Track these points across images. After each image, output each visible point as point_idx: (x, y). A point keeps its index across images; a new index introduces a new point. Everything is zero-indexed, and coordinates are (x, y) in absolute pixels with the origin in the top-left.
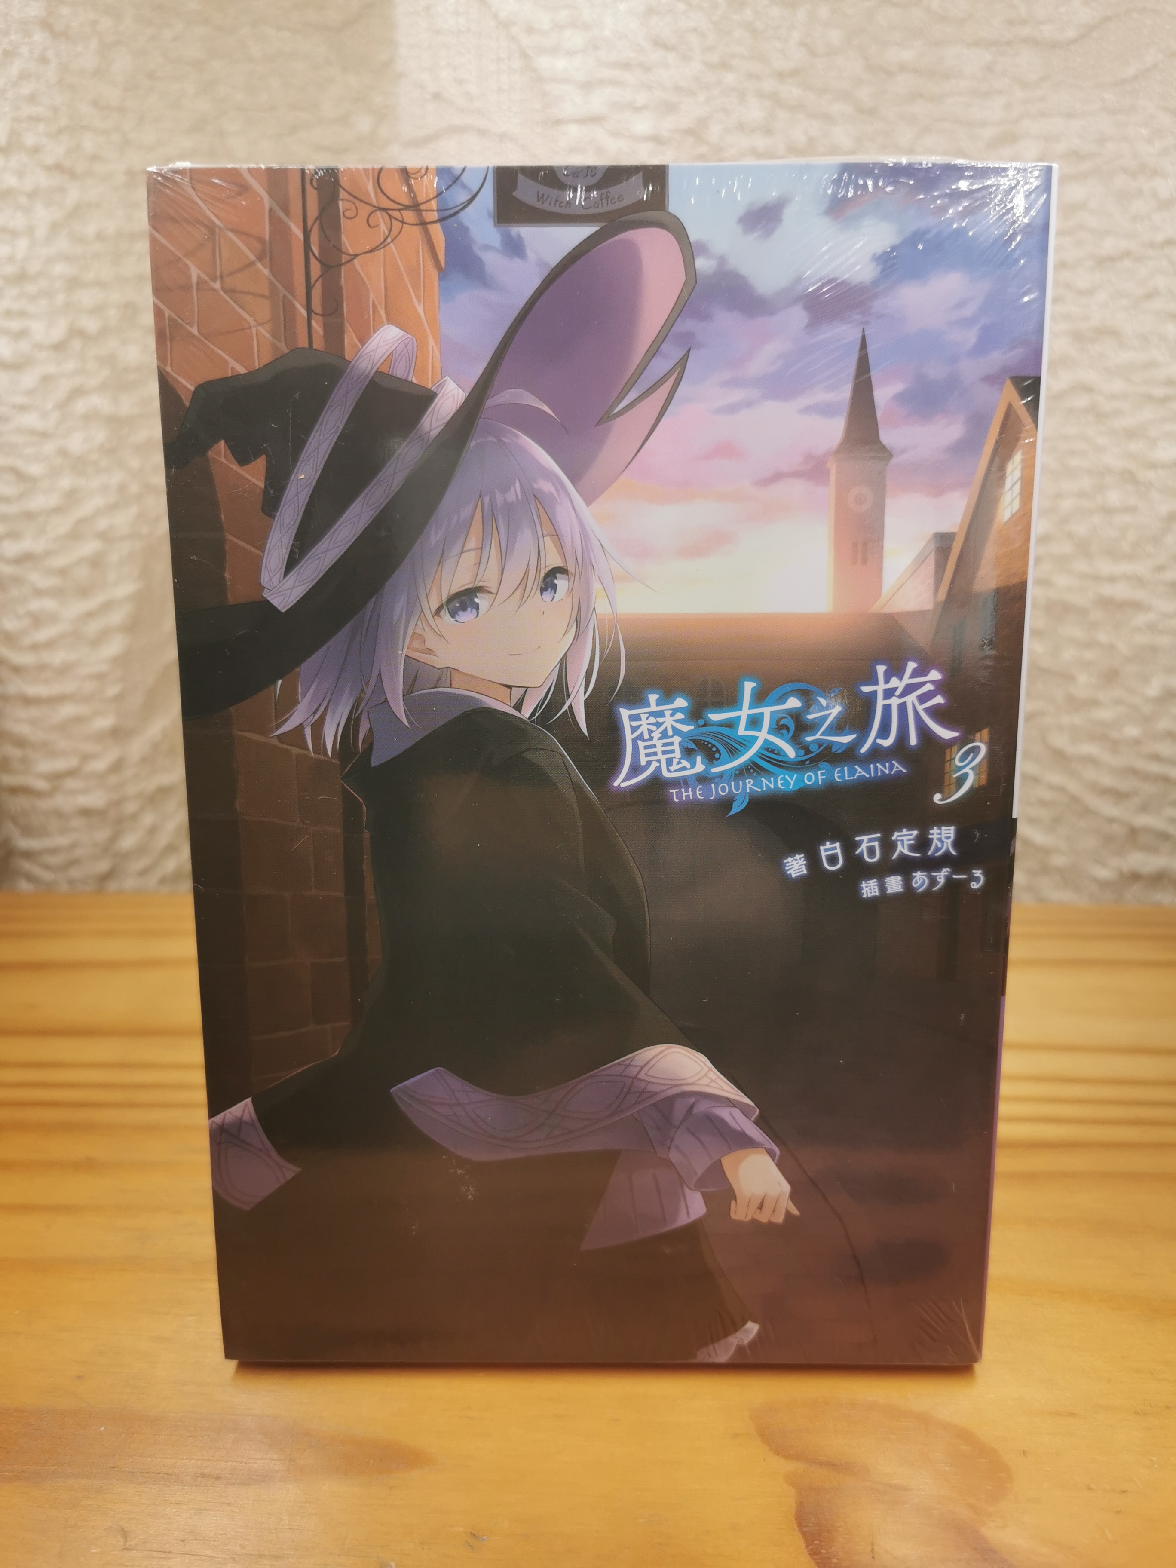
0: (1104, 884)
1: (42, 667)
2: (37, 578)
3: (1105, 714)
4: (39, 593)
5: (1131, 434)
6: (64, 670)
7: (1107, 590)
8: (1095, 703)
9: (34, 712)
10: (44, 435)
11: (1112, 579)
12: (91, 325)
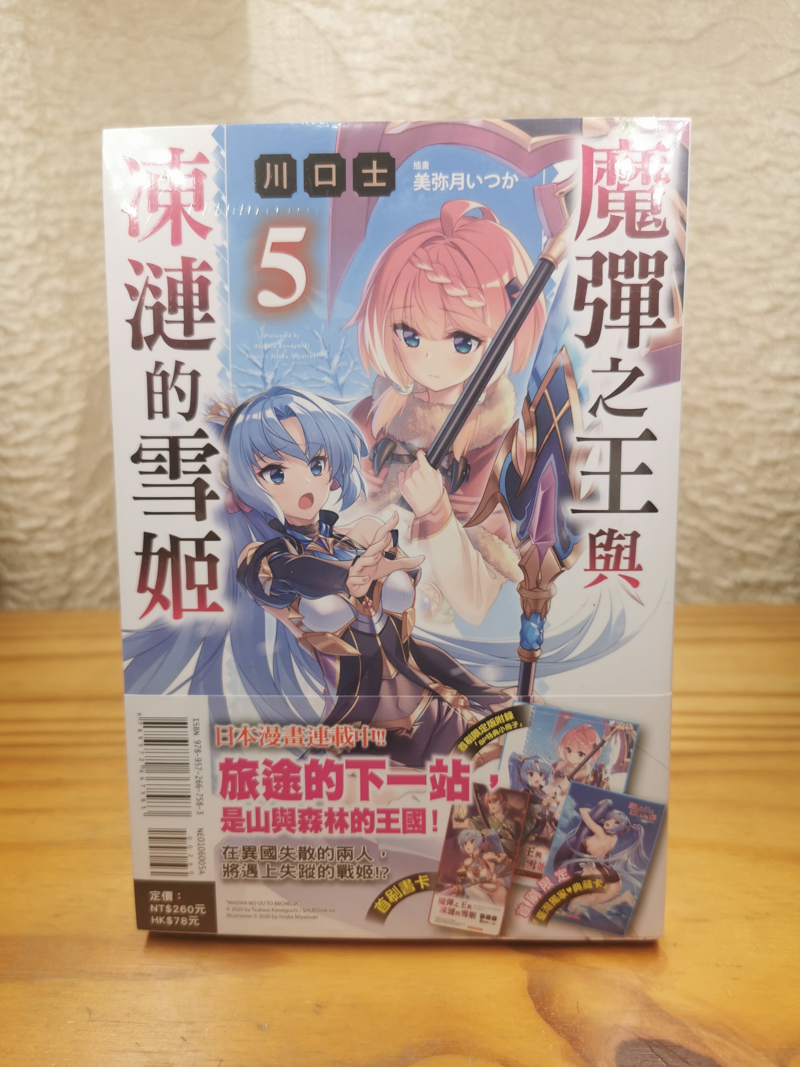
0: (726, 591)
1: (21, 458)
2: (17, 399)
3: (723, 478)
4: (19, 409)
5: (735, 294)
6: (36, 460)
7: (723, 396)
8: (716, 471)
9: (16, 488)
10: (22, 305)
11: (725, 389)
12: (52, 232)
